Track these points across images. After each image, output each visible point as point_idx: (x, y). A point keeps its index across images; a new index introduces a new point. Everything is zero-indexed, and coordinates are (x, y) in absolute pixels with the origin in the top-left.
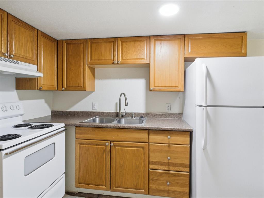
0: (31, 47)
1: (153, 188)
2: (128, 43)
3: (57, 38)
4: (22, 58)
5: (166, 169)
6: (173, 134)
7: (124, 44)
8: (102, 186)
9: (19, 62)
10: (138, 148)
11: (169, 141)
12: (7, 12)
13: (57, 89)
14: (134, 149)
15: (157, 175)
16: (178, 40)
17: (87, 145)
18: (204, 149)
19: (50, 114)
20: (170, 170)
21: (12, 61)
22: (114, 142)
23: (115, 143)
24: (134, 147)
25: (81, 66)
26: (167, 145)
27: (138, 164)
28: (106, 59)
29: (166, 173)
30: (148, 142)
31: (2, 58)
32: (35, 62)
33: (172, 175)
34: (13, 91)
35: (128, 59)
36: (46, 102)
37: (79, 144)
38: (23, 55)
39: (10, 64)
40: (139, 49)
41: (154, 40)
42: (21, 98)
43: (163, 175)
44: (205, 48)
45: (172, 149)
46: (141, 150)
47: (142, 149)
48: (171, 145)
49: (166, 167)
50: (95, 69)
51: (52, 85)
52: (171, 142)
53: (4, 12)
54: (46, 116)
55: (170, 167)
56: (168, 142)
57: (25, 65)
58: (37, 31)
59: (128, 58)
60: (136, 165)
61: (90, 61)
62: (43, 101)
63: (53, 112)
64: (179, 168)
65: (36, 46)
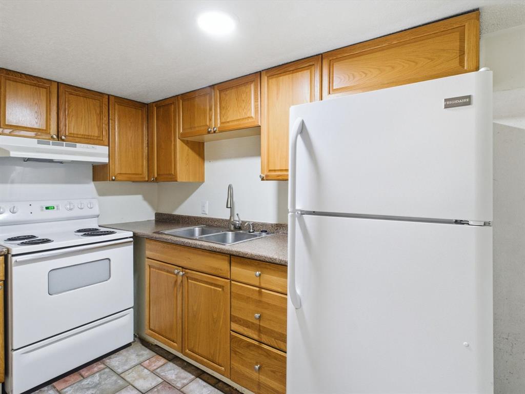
0: (97, 121)
1: (236, 368)
2: (228, 92)
3: (145, 101)
4: (82, 139)
5: (256, 337)
6: (266, 268)
7: (222, 94)
8: (173, 341)
9: (77, 144)
10: (216, 287)
11: (260, 283)
12: (57, 81)
13: (147, 179)
14: (210, 286)
15: (241, 345)
16: (309, 69)
17: (158, 270)
18: (297, 309)
19: (153, 218)
20: (263, 341)
21: (66, 144)
22: (187, 271)
23: (188, 273)
24: (211, 284)
25: (172, 141)
26: (257, 289)
27: (215, 315)
28: (200, 126)
29: (254, 345)
30: (229, 278)
31: (51, 141)
32: (104, 141)
33: (265, 354)
34: (87, 183)
35: (228, 122)
36: (145, 199)
37: (150, 266)
38: (83, 135)
39: (64, 148)
40: (243, 101)
41: (268, 77)
42: (101, 193)
43: (252, 348)
44: (364, 75)
45: (264, 299)
46: (219, 291)
47: (220, 289)
48: (263, 290)
49: (255, 334)
50: (205, 143)
51: (138, 174)
52: (263, 285)
53: (53, 83)
54: (146, 220)
55: (262, 335)
56: (257, 284)
57: (88, 148)
58: (107, 97)
59: (228, 120)
60: (213, 317)
61: (181, 131)
62: (139, 197)
63: (157, 215)
64: (276, 340)
65: (105, 119)
